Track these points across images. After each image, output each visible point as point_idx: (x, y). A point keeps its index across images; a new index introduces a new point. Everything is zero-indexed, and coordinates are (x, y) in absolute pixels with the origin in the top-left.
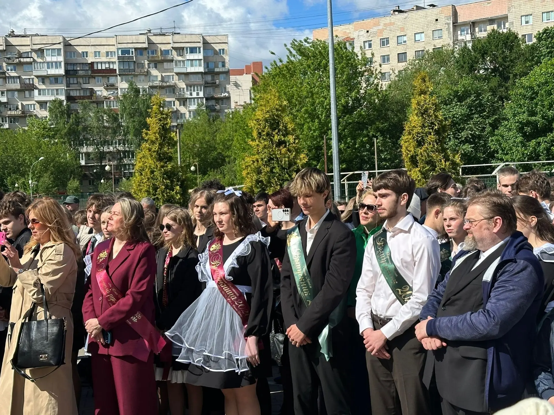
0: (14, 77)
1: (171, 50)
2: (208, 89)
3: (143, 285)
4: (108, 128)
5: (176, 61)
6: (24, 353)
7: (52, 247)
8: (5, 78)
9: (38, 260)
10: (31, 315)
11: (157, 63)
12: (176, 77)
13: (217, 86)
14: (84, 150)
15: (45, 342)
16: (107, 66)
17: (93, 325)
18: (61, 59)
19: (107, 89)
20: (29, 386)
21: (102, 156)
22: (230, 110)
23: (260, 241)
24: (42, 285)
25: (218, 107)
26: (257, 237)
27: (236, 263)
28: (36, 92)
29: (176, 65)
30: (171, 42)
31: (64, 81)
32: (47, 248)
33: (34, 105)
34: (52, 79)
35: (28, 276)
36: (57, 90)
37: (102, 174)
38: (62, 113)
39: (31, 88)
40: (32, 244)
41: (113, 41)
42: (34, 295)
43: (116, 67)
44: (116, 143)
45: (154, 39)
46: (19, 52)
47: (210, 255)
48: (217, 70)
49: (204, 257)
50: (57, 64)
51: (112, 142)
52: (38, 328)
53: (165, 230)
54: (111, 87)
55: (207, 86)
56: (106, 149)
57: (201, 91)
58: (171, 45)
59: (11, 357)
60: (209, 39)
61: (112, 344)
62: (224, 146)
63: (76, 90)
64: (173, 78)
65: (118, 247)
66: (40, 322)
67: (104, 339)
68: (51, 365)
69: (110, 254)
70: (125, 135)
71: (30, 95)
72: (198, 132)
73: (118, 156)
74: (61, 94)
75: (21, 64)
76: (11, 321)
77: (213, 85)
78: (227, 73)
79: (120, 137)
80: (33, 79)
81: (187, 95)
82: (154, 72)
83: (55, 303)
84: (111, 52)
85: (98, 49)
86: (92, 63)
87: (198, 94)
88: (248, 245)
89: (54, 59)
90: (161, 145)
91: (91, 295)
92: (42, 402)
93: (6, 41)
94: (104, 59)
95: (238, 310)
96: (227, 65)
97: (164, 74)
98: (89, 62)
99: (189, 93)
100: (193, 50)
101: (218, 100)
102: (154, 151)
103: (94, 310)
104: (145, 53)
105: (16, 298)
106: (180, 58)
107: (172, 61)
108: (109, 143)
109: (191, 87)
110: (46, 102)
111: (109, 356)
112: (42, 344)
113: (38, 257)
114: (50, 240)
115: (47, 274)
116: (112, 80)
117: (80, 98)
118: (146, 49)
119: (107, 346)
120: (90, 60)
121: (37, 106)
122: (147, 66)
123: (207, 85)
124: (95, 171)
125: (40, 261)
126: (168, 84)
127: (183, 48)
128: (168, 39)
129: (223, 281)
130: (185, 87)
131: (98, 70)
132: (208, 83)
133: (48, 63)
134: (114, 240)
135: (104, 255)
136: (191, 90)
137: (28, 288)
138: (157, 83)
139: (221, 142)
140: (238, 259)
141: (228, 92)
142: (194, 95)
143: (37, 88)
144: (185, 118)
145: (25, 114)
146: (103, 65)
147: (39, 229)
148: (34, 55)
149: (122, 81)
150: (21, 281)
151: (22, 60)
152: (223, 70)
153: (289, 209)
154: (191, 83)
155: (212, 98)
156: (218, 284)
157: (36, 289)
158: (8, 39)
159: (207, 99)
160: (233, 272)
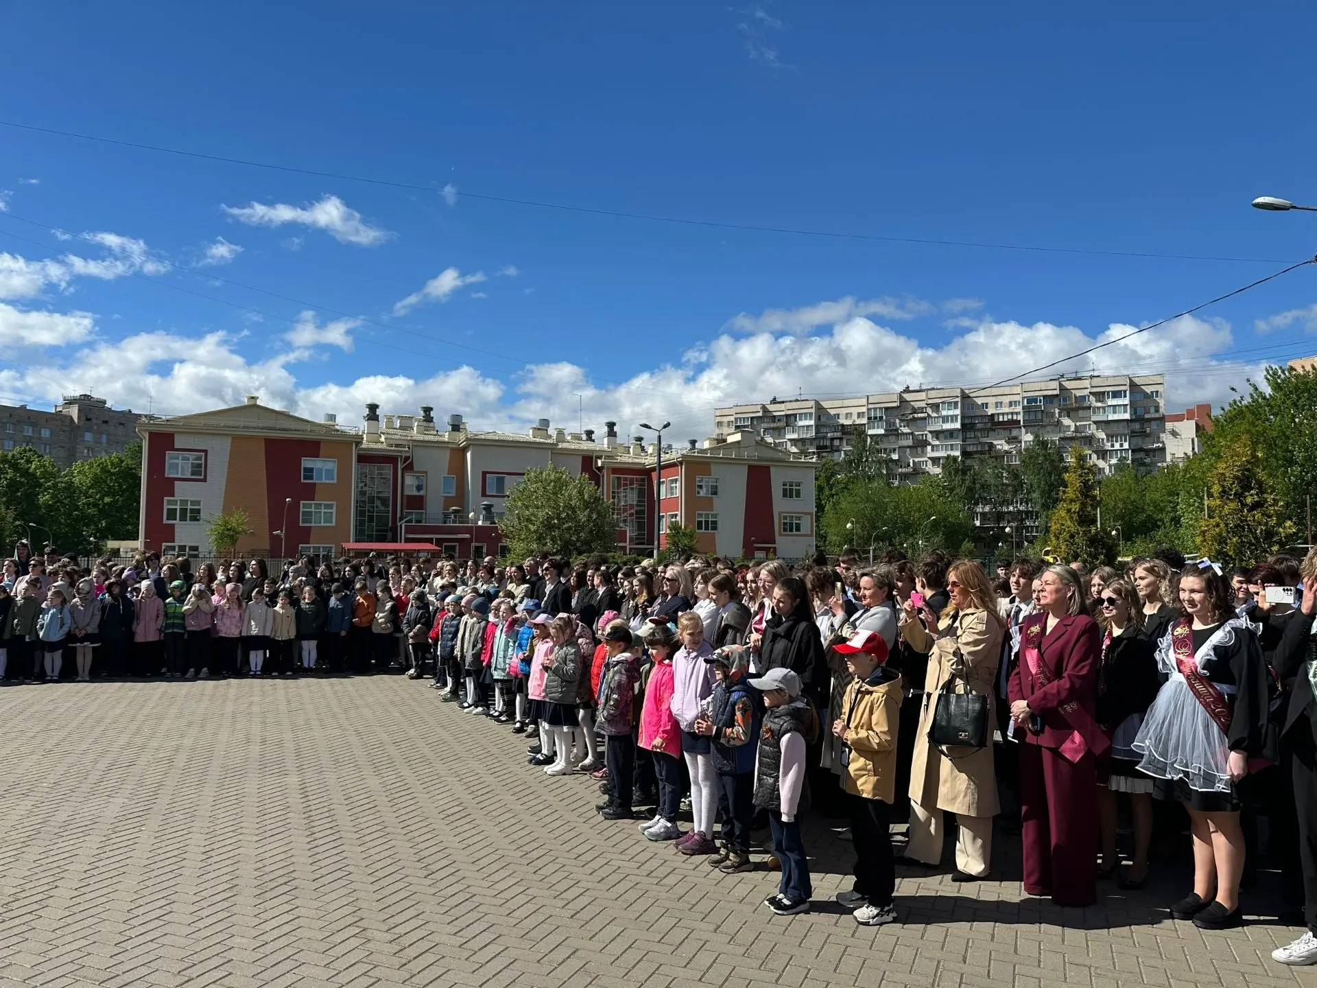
0: (906, 434)
1: (1089, 396)
2: (1135, 439)
3: (1084, 666)
4: (1007, 485)
5: (1094, 408)
6: (942, 727)
7: (973, 614)
8: (898, 435)
9: (957, 627)
10: (949, 686)
11: (1069, 412)
12: (1093, 427)
13: (1148, 435)
14: (979, 509)
15: (965, 719)
16: (1010, 417)
17: (1021, 706)
18: (958, 412)
19: (1008, 443)
20: (946, 764)
21: (1000, 517)
22: (1165, 464)
23: (1247, 628)
24: (962, 655)
25: (1148, 460)
26: (1244, 622)
27: (1213, 655)
28: (929, 448)
29: (1094, 413)
30: (1089, 386)
31: (960, 436)
32: (968, 615)
33: (926, 461)
34: (946, 433)
35: (947, 644)
36: (952, 445)
37: (1000, 536)
38: (957, 471)
39: (925, 444)
40: (950, 609)
41: (1018, 390)
42: (952, 665)
43: (1020, 418)
44: (1017, 502)
45: (1068, 385)
46: (913, 407)
47: (1173, 640)
48: (1147, 416)
49: (1165, 642)
50: (953, 418)
51: (1012, 500)
52: (957, 702)
53: (1106, 604)
54: (1014, 440)
55: (1134, 436)
56: (1005, 509)
57: (1125, 441)
58: (1088, 390)
59: (927, 729)
60: (1136, 380)
61: (1042, 731)
62: (1155, 507)
63: (973, 444)
64: (1090, 428)
65: (1052, 622)
66: (959, 696)
67: (1033, 725)
68: (972, 745)
69: (1044, 628)
70: (1028, 493)
71: (923, 452)
72: (1121, 490)
73: (1019, 517)
74: (957, 449)
75: (914, 419)
76: (926, 690)
77: (1143, 434)
78: (1163, 419)
79: (1021, 496)
80: (926, 435)
81: (1108, 446)
82: (1066, 421)
83: (976, 676)
84: (1015, 402)
85: (1000, 399)
86: (993, 415)
87: (1121, 445)
88: (1229, 632)
89: (951, 413)
90: (1083, 505)
91: (1018, 673)
92: (960, 784)
93: (901, 397)
94: (1006, 410)
95: (1215, 716)
96: (1162, 410)
97: (1078, 424)
98: (989, 414)
99: (1109, 444)
100: (1116, 395)
101: (1148, 452)
102: (1075, 512)
103: (1021, 690)
104: (1056, 400)
105: (932, 666)
106: (1099, 404)
107: (1089, 408)
108: (1009, 503)
109: (1112, 437)
110: (939, 458)
111: (1039, 747)
112: (962, 720)
113: (957, 624)
114: (970, 607)
115: (967, 644)
116: (1015, 433)
117: (977, 452)
118: (1057, 396)
119: (1036, 733)
120: (990, 411)
121: (930, 462)
122: (1057, 415)
123: (1133, 434)
124: (991, 533)
125: (960, 628)
126: (1083, 434)
127: (1103, 393)
128: (1086, 383)
129: (1194, 675)
130: (1105, 437)
131: (999, 422)
132: (1135, 433)
133: (943, 417)
134: (1048, 614)
135: (1035, 629)
136: (1112, 441)
137: (946, 656)
138: (1069, 434)
139: (1151, 502)
140: (1216, 648)
141: (1163, 442)
142: (1117, 446)
143: (930, 444)
144: (1104, 473)
145: (917, 472)
146: (1006, 417)
147: (959, 593)
148: (929, 410)
149: (1026, 433)
150: (939, 648)
151: (916, 415)
152: (1157, 415)
153: (1292, 588)
154: (1113, 433)
155: (1141, 450)
156: (1188, 678)
157: (956, 659)
158: (903, 395)
159: (1133, 451)
160: (1208, 664)
